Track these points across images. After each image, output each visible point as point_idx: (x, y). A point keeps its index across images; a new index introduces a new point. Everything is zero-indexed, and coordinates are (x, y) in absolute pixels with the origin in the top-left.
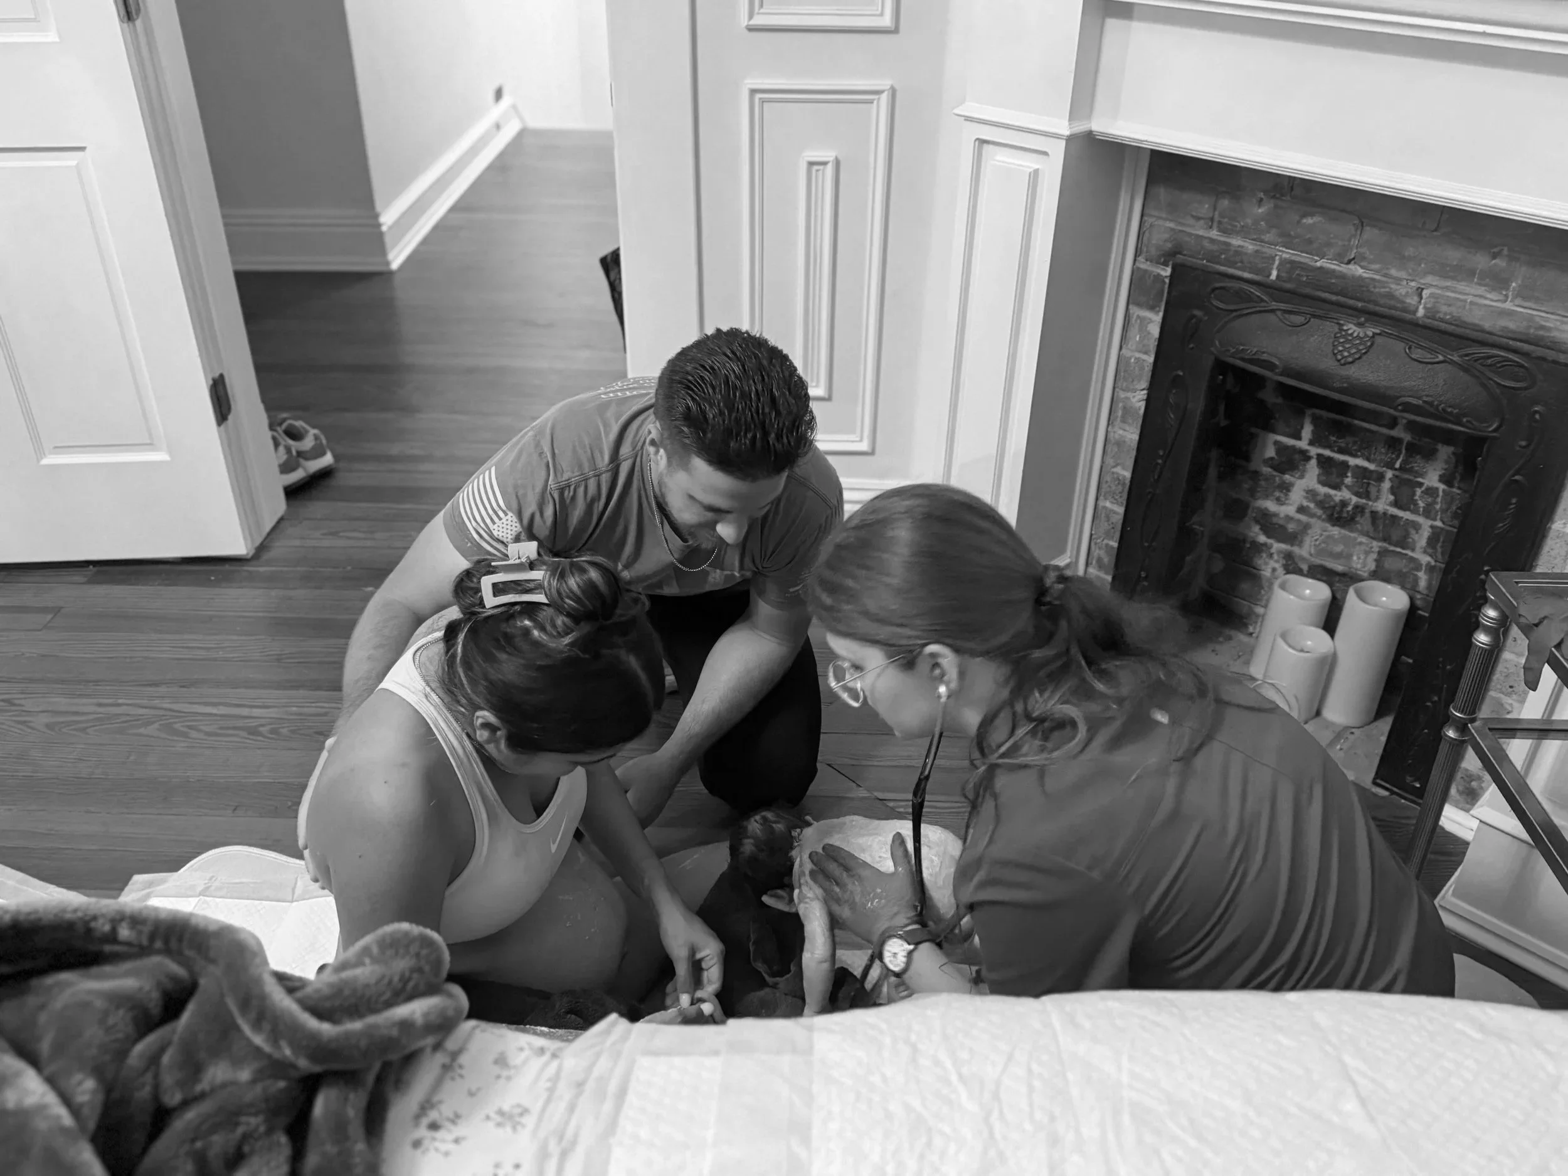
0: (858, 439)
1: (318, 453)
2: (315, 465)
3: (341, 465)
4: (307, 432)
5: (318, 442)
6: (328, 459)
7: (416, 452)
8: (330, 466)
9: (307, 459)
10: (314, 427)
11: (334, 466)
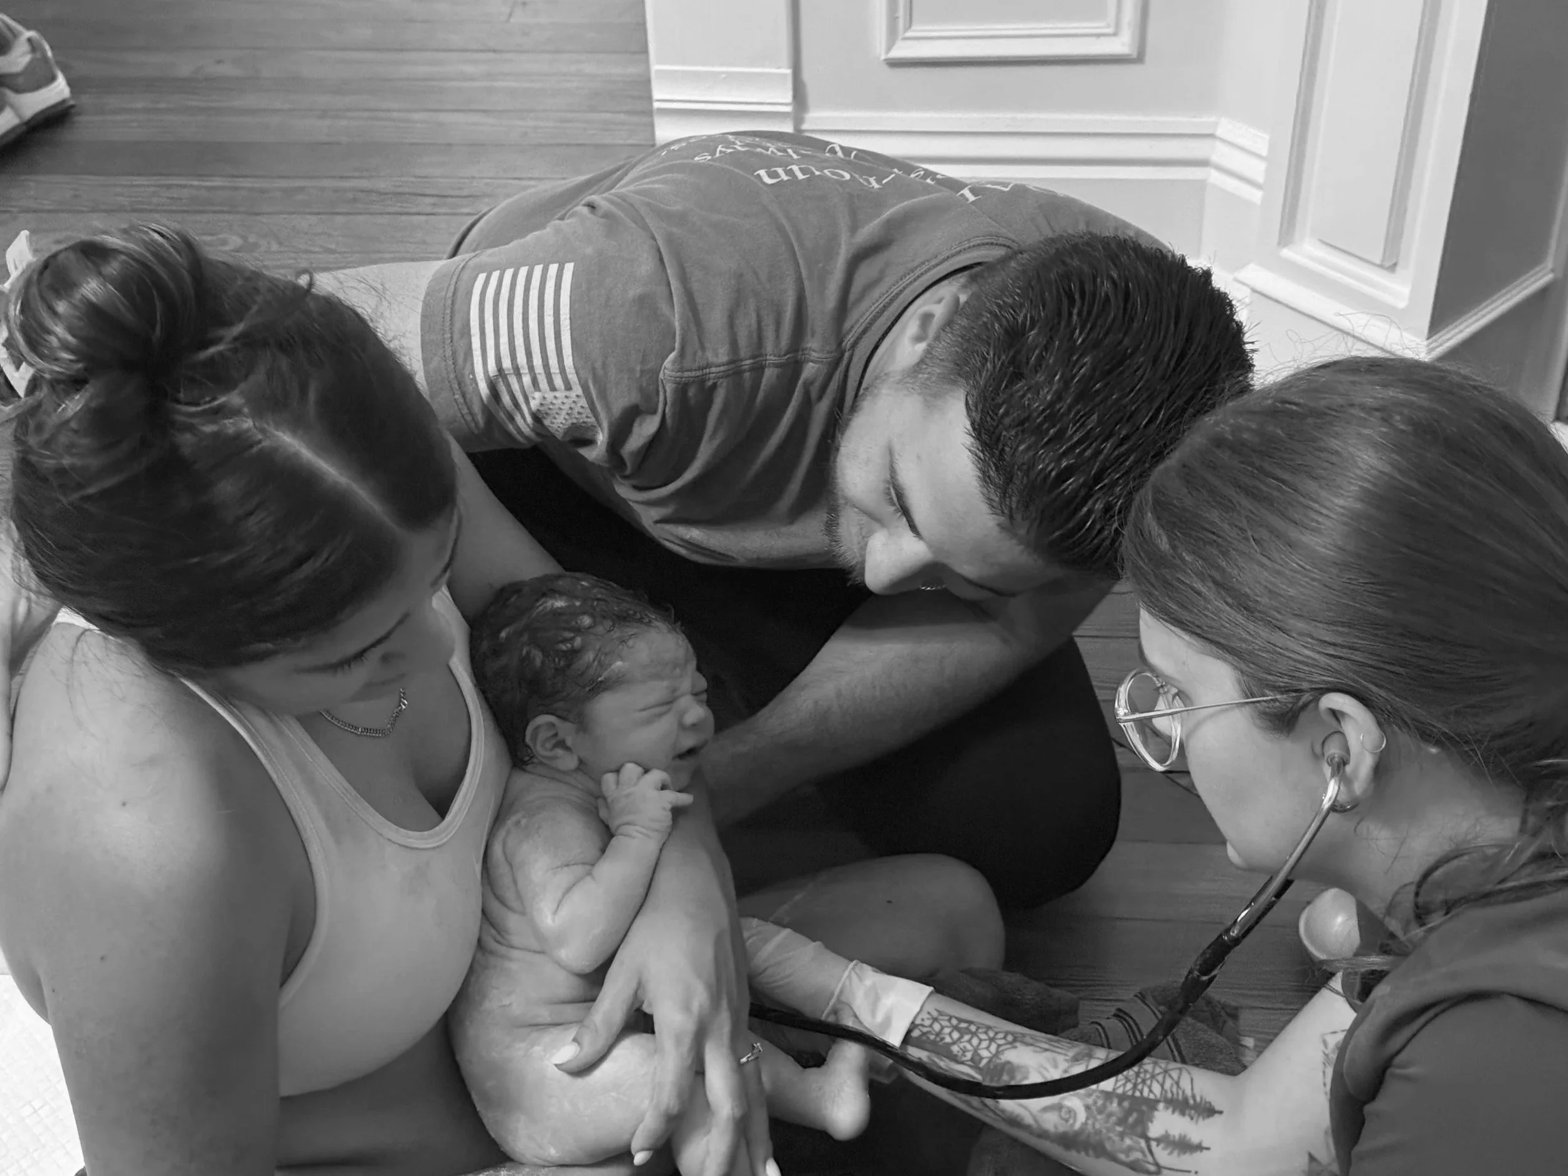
0: (1110, 30)
1: (39, 77)
2: (36, 102)
3: (86, 100)
4: (16, 35)
5: (38, 55)
6: (59, 90)
7: (227, 70)
8: (64, 101)
9: (18, 90)
10: (28, 28)
11: (72, 102)
